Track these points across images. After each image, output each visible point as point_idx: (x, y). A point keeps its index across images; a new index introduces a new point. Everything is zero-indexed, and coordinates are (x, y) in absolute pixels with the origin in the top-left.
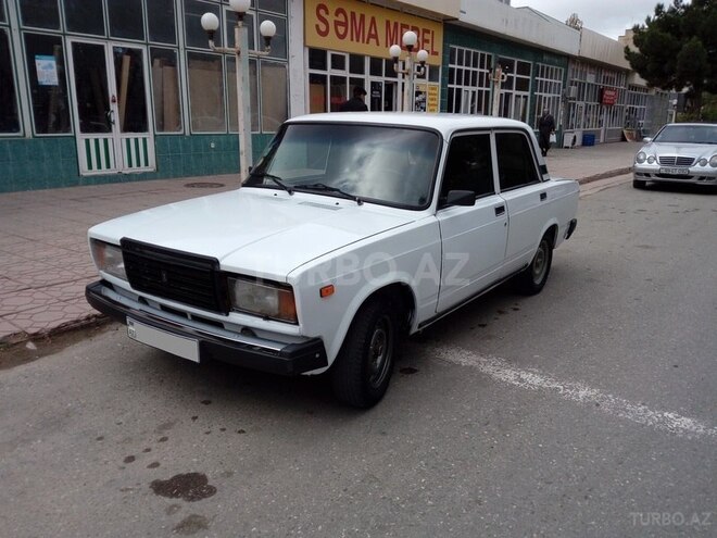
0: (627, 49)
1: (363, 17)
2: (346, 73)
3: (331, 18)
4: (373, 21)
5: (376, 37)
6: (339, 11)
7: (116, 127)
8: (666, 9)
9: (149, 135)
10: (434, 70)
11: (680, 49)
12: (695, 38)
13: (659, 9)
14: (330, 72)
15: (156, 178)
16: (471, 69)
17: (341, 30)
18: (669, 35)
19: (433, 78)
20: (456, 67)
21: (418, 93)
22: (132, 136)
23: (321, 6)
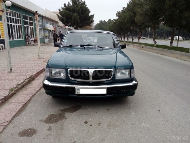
0: (58, 15)
11: (72, 16)
12: (76, 13)
13: (65, 5)
20: (9, 16)
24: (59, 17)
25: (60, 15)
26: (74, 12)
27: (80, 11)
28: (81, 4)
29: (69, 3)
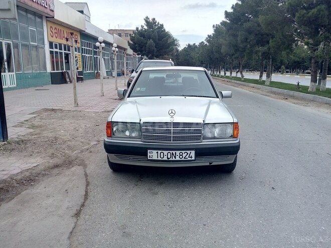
0: (128, 42)
1: (61, 30)
2: (58, 50)
3: (54, 31)
4: (63, 32)
5: (64, 37)
6: (55, 28)
7: (7, 71)
8: (139, 29)
9: (14, 73)
10: (79, 48)
11: (146, 43)
12: (151, 40)
13: (137, 28)
14: (55, 50)
15: (17, 89)
16: (87, 48)
17: (56, 35)
18: (142, 38)
19: (79, 52)
20: (83, 47)
21: (76, 57)
22: (10, 73)
23: (51, 27)
24: (129, 44)
25: (130, 42)
26: (149, 39)
27: (157, 37)
28: (159, 28)
29: (142, 26)
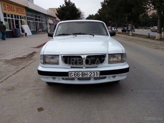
1: (12, 7)
4: (14, 8)
5: (14, 11)
6: (7, 5)
8: (62, 6)
11: (65, 14)
14: (8, 18)
17: (8, 9)
19: (25, 19)
25: (57, 14)
26: (67, 11)
27: (71, 10)
28: (72, 5)
